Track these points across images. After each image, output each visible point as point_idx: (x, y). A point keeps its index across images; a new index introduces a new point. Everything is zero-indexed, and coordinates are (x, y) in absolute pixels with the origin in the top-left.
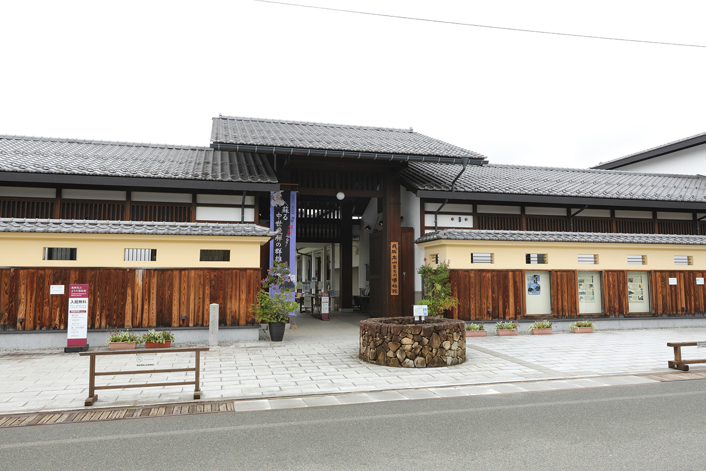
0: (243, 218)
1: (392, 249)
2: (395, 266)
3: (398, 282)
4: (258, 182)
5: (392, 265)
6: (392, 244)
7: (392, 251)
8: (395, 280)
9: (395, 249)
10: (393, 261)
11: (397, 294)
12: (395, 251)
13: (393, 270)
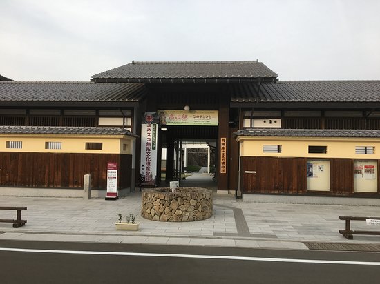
0: (124, 123)
1: (222, 142)
2: (223, 154)
3: (225, 164)
6: (222, 139)
10: (222, 150)
11: (225, 172)
12: (224, 144)
13: (222, 156)
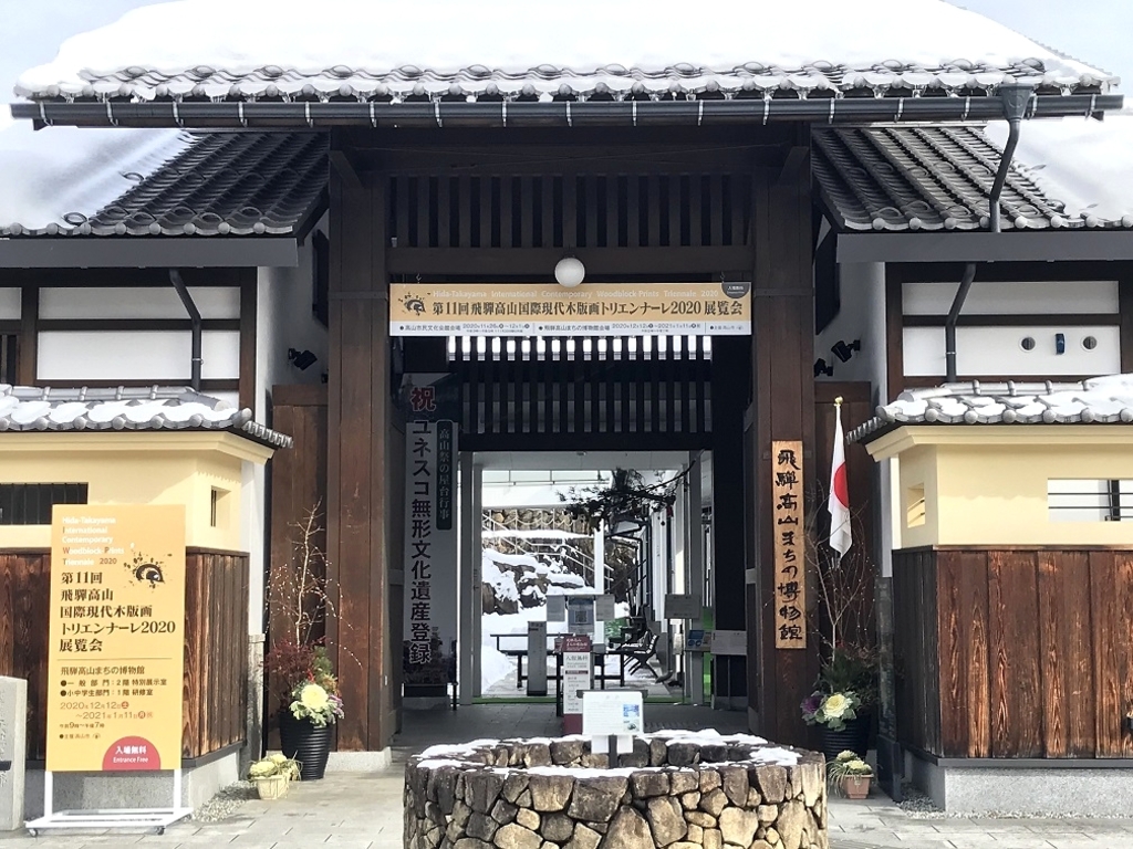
0: (196, 367)
1: (777, 468)
2: (788, 536)
3: (802, 596)
4: (219, 236)
5: (779, 530)
6: (778, 447)
7: (775, 478)
8: (791, 589)
9: (786, 468)
10: (780, 514)
11: (801, 645)
12: (787, 479)
13: (780, 547)
